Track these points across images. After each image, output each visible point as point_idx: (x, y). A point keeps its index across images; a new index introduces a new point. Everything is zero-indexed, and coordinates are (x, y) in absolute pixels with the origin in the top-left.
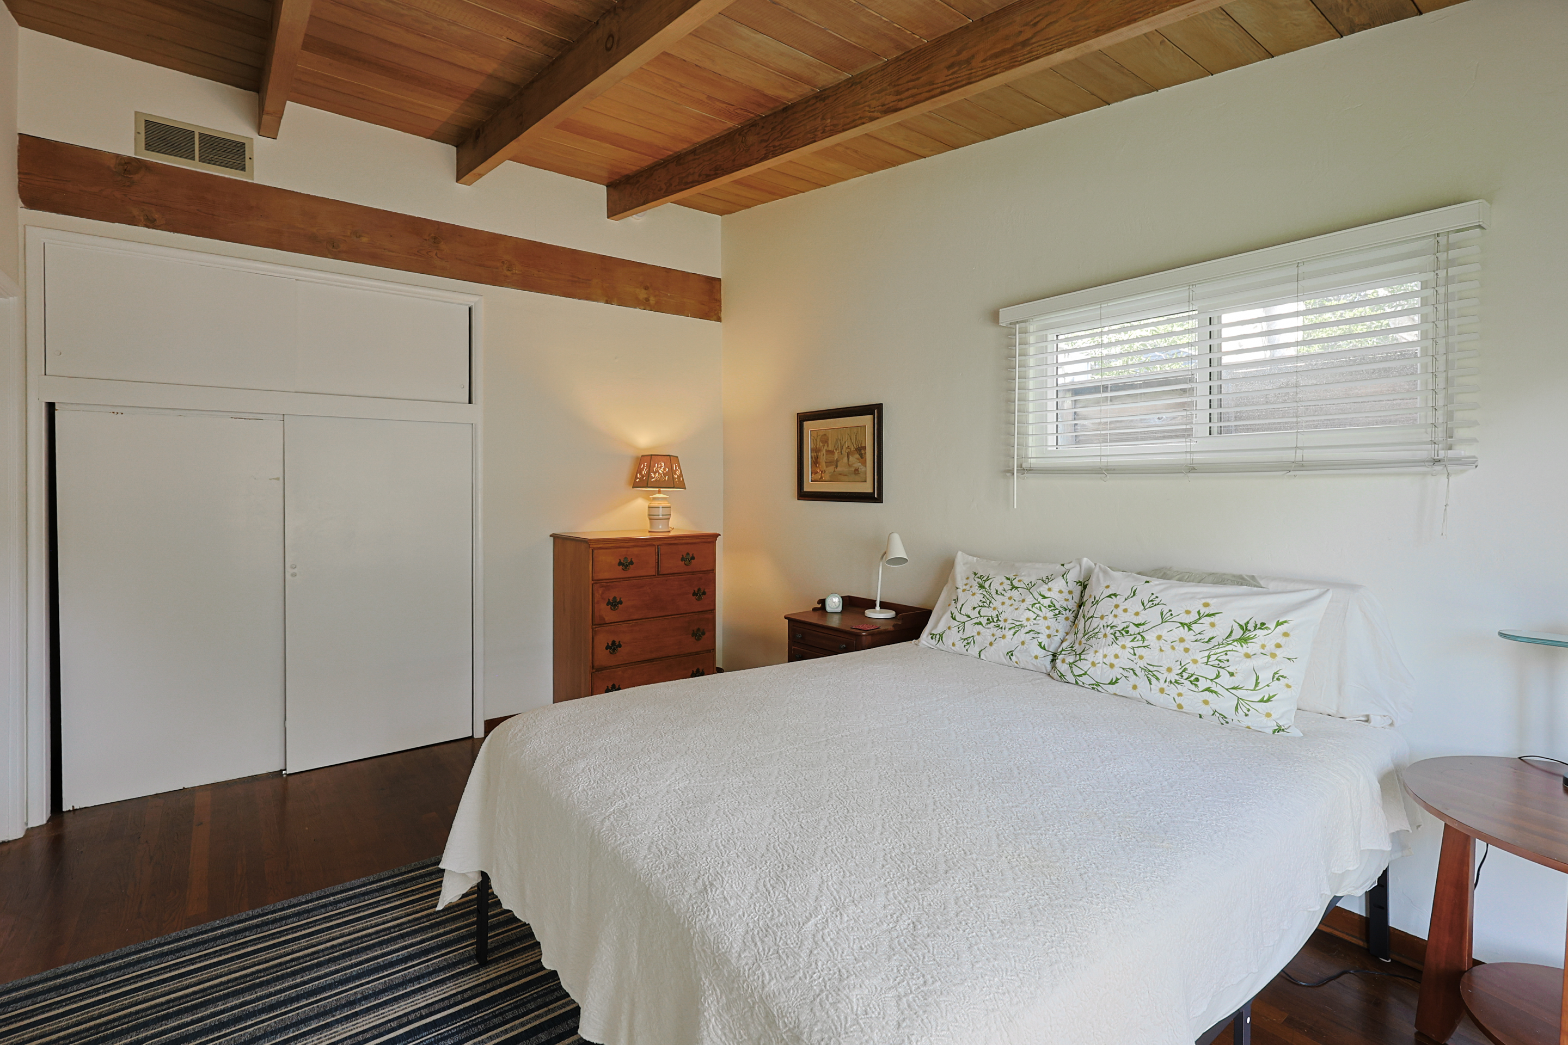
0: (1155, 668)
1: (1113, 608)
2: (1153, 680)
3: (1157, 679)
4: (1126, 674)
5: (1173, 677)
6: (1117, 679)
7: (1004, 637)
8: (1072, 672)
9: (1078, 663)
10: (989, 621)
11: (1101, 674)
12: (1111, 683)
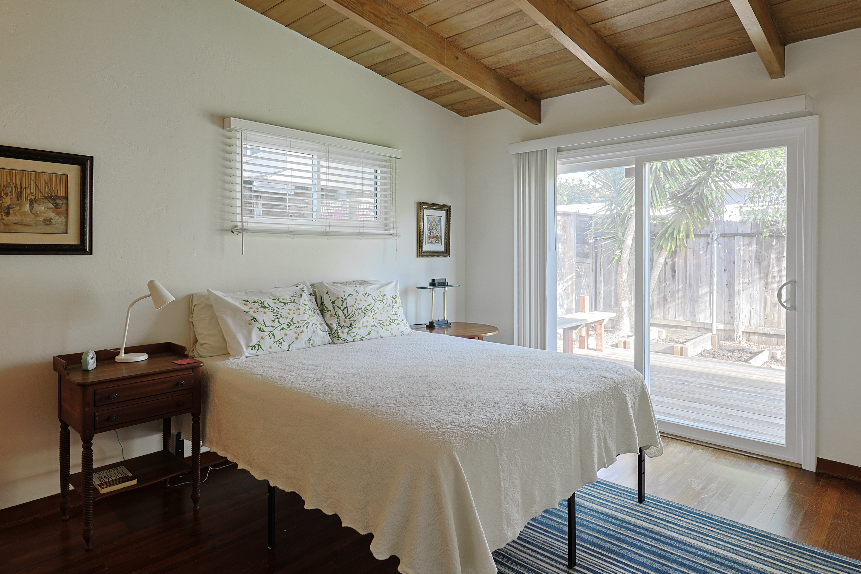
0: (382, 321)
1: (355, 301)
2: (383, 326)
3: (384, 326)
4: (372, 328)
5: (388, 323)
6: (370, 332)
7: (303, 332)
8: (350, 336)
9: (353, 330)
10: (289, 325)
11: (363, 332)
12: (368, 334)
